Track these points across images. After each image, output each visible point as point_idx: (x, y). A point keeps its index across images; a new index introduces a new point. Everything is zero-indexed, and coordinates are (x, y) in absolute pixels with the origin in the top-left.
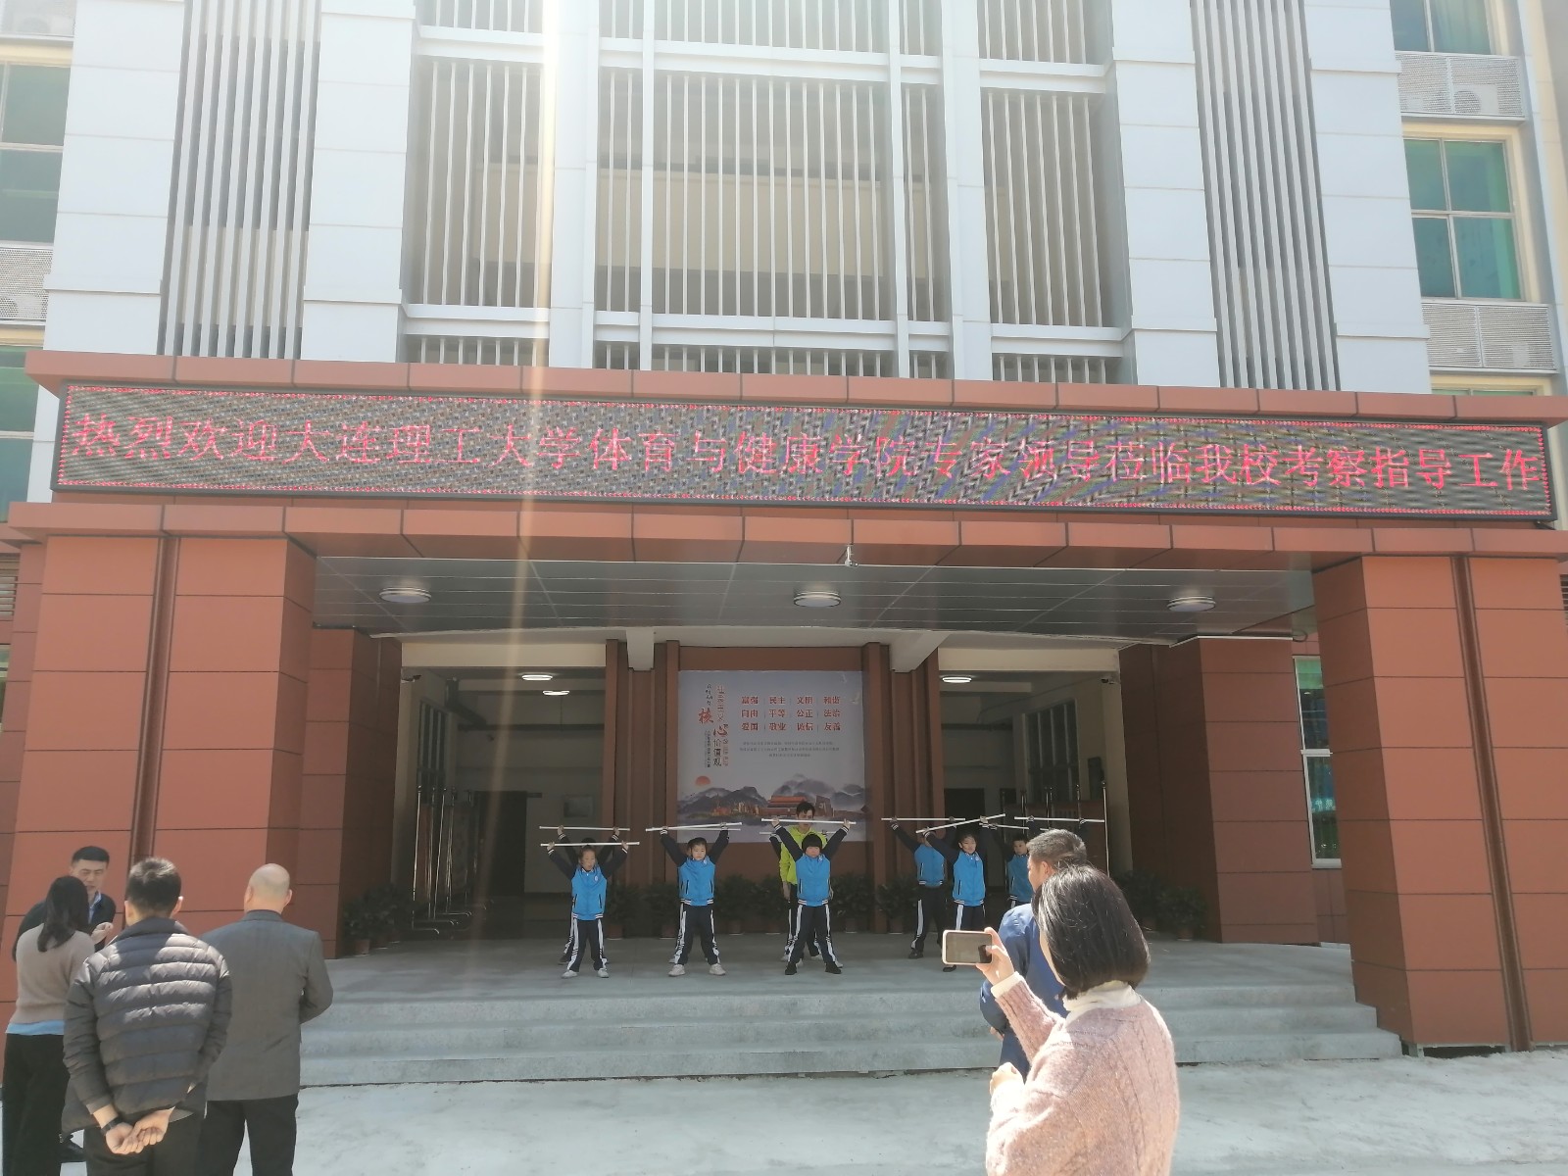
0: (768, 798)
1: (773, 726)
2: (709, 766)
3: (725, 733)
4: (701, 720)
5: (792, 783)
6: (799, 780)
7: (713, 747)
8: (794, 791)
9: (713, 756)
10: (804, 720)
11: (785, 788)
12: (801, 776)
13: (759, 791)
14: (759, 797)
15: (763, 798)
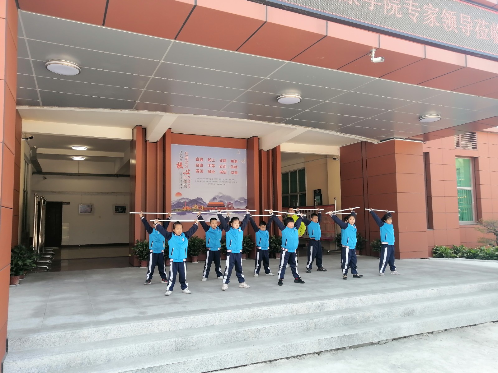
0: (207, 203)
1: (209, 171)
2: (181, 188)
3: (189, 174)
4: (178, 167)
5: (218, 196)
6: (221, 195)
7: (183, 180)
8: (218, 200)
9: (183, 184)
10: (223, 169)
11: (214, 198)
12: (221, 193)
13: (203, 200)
14: (204, 202)
15: (205, 203)
